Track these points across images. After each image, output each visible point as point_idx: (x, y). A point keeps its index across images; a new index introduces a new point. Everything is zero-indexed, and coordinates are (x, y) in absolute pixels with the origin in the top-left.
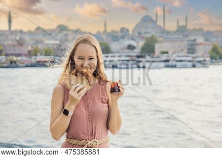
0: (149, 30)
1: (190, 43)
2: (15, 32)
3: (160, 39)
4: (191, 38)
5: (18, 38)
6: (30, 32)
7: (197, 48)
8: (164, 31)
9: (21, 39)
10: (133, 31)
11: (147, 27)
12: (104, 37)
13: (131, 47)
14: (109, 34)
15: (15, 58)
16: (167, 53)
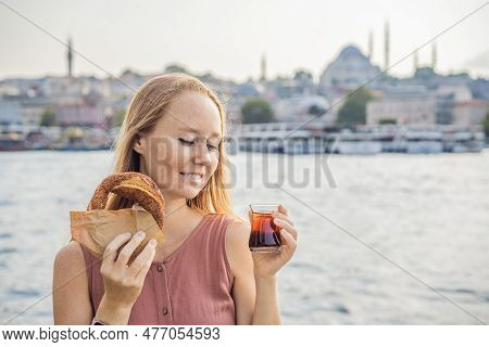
0: (354, 75)
1: (442, 101)
2: (80, 80)
3: (377, 93)
4: (445, 90)
5: (86, 91)
6: (111, 80)
7: (457, 112)
8: (383, 77)
9: (93, 93)
10: (321, 78)
11: (349, 69)
12: (260, 89)
13: (315, 111)
14: (269, 84)
15: (78, 132)
16: (393, 122)
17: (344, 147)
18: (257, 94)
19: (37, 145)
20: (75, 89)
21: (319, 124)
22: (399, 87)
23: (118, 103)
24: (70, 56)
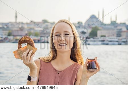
1: (118, 31)
2: (19, 23)
3: (100, 28)
4: (119, 28)
5: (20, 26)
6: (27, 23)
7: (122, 34)
8: (102, 24)
9: (22, 27)
10: (85, 24)
11: (93, 21)
13: (83, 33)
16: (105, 36)
17: (91, 43)
19: (7, 41)
20: (17, 26)
22: (107, 27)
23: (29, 30)
24: (16, 17)
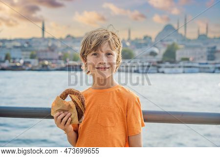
0: (171, 38)
1: (210, 50)
2: (48, 39)
3: (180, 46)
4: (211, 45)
5: (50, 44)
6: (61, 40)
9: (53, 45)
10: (155, 39)
12: (128, 44)
14: (132, 42)
15: (46, 63)
16: (188, 59)
17: (166, 70)
18: (126, 46)
19: (27, 68)
20: (46, 43)
21: (154, 60)
22: (191, 44)
23: (64, 50)
24: (43, 29)
